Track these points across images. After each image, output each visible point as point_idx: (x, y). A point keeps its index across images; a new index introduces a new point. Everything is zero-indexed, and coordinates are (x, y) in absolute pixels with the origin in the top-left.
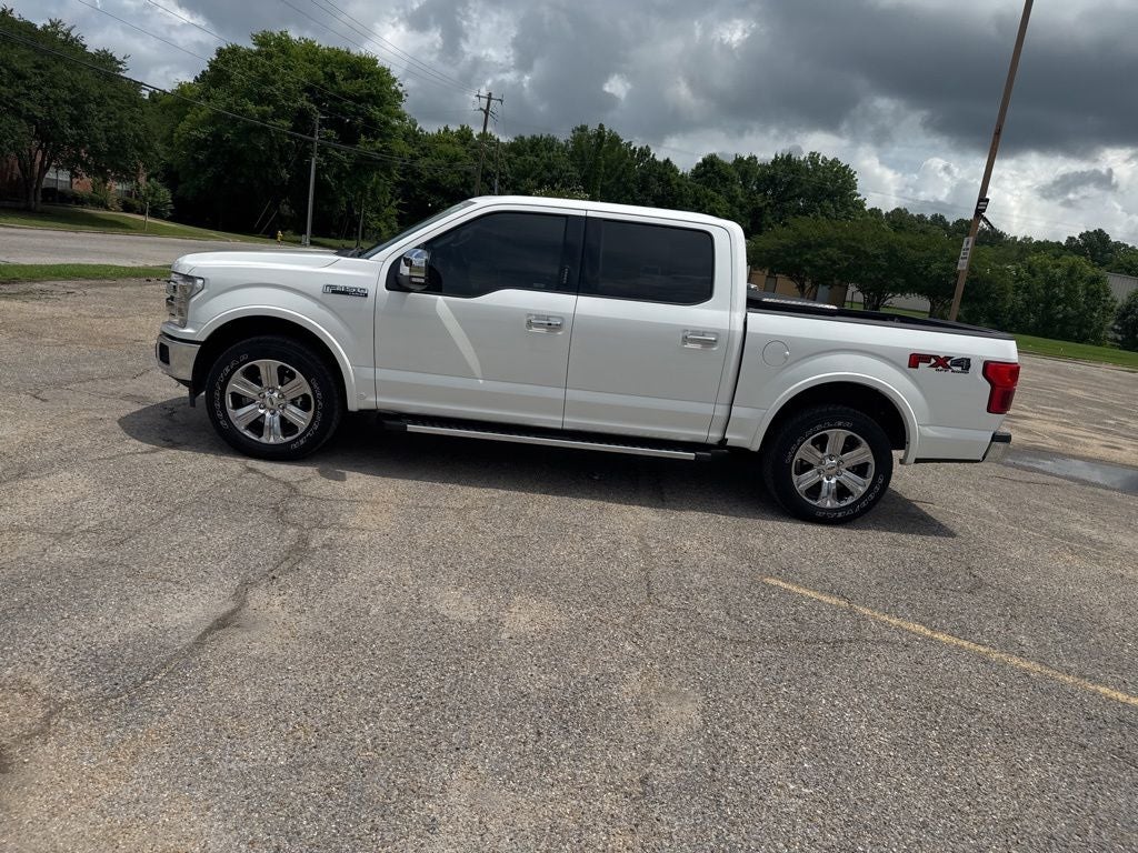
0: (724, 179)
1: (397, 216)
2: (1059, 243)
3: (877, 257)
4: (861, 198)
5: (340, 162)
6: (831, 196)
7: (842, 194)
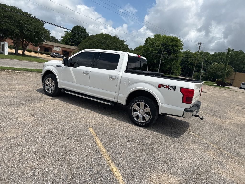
1: (181, 70)
5: (167, 59)
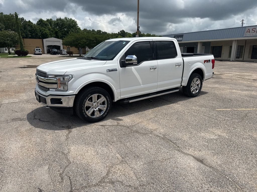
0: (46, 25)
2: (117, 33)
3: (93, 40)
4: (79, 27)
6: (72, 27)
7: (75, 27)
